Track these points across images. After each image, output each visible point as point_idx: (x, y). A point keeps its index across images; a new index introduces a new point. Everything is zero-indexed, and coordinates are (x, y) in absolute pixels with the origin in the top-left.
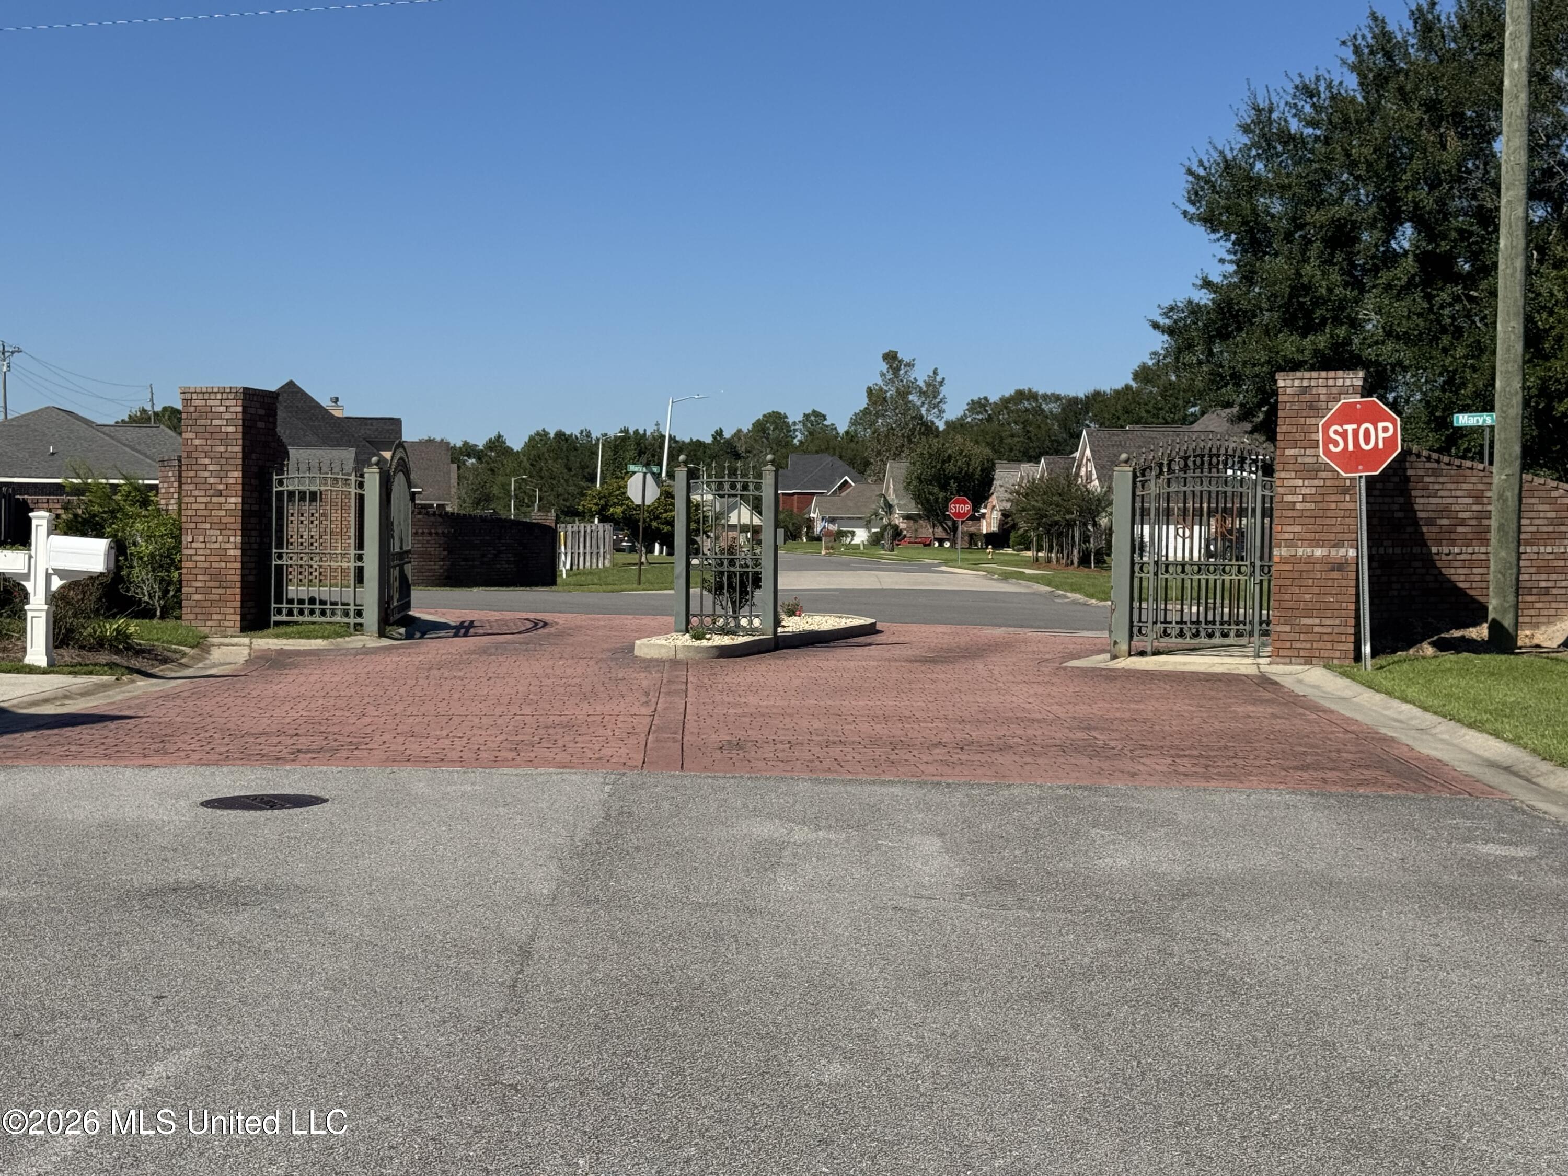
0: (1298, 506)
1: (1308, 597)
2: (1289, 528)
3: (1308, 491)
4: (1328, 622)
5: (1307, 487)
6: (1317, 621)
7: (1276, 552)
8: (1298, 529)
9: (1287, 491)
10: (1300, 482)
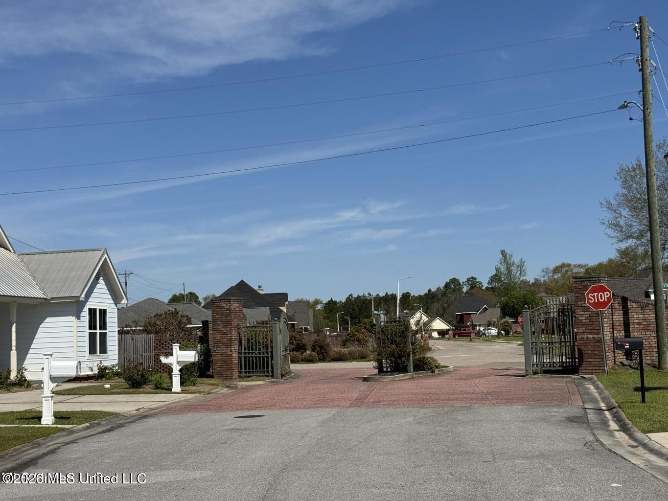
0: (584, 321)
1: (589, 352)
2: (581, 329)
3: (586, 316)
4: (597, 360)
5: (587, 314)
6: (593, 360)
7: (577, 337)
8: (584, 329)
9: (579, 316)
10: (583, 313)
